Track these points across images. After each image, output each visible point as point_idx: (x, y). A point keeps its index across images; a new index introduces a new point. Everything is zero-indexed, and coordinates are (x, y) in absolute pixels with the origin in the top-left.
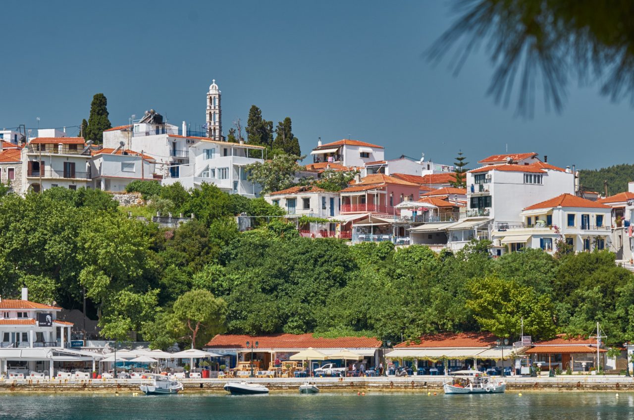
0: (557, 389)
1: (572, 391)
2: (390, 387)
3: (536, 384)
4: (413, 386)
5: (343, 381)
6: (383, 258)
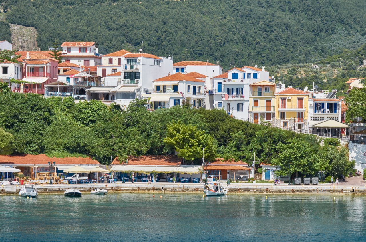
0: (253, 192)
1: (263, 194)
2: (138, 190)
3: (239, 189)
4: (154, 190)
5: (108, 186)
6: (68, 108)
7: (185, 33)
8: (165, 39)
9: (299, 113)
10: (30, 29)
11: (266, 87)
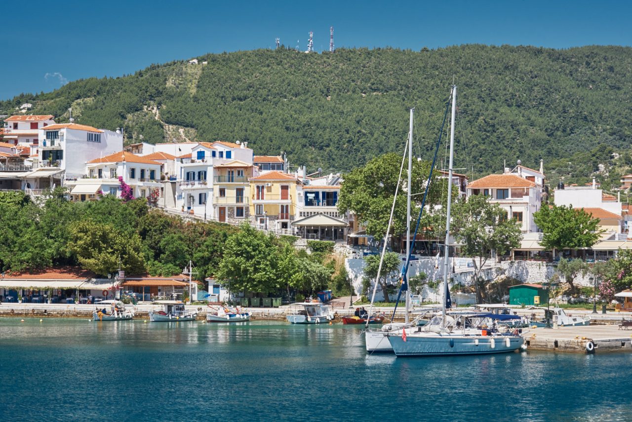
4: (34, 313)
7: (383, 133)
8: (358, 140)
9: (282, 206)
10: (188, 130)
11: (239, 169)
